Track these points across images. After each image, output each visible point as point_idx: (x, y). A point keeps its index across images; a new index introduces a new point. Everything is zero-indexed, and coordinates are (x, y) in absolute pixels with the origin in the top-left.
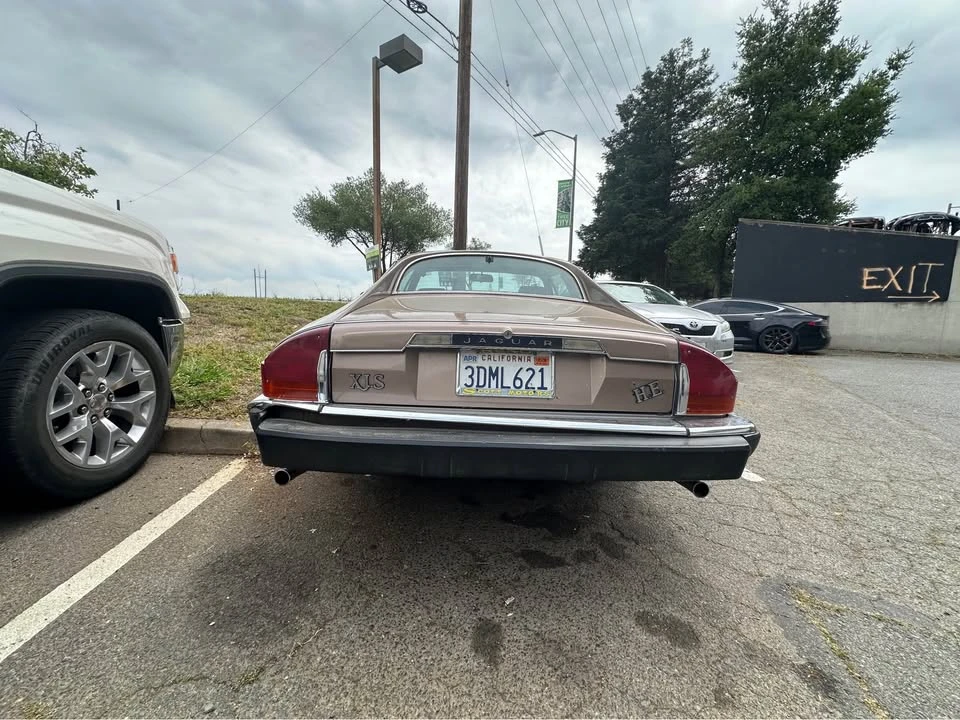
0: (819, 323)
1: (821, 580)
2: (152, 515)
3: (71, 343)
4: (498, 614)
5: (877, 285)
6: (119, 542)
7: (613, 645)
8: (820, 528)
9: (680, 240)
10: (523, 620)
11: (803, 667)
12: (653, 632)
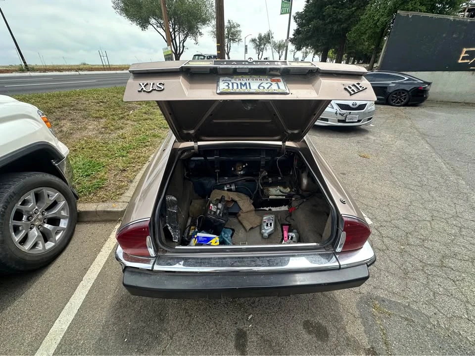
0: (425, 87)
1: (386, 295)
2: (86, 269)
3: (8, 206)
4: (246, 326)
5: (467, 60)
6: (75, 290)
7: (292, 341)
8: (392, 258)
9: (357, 26)
10: (256, 329)
11: (369, 349)
12: (310, 332)
